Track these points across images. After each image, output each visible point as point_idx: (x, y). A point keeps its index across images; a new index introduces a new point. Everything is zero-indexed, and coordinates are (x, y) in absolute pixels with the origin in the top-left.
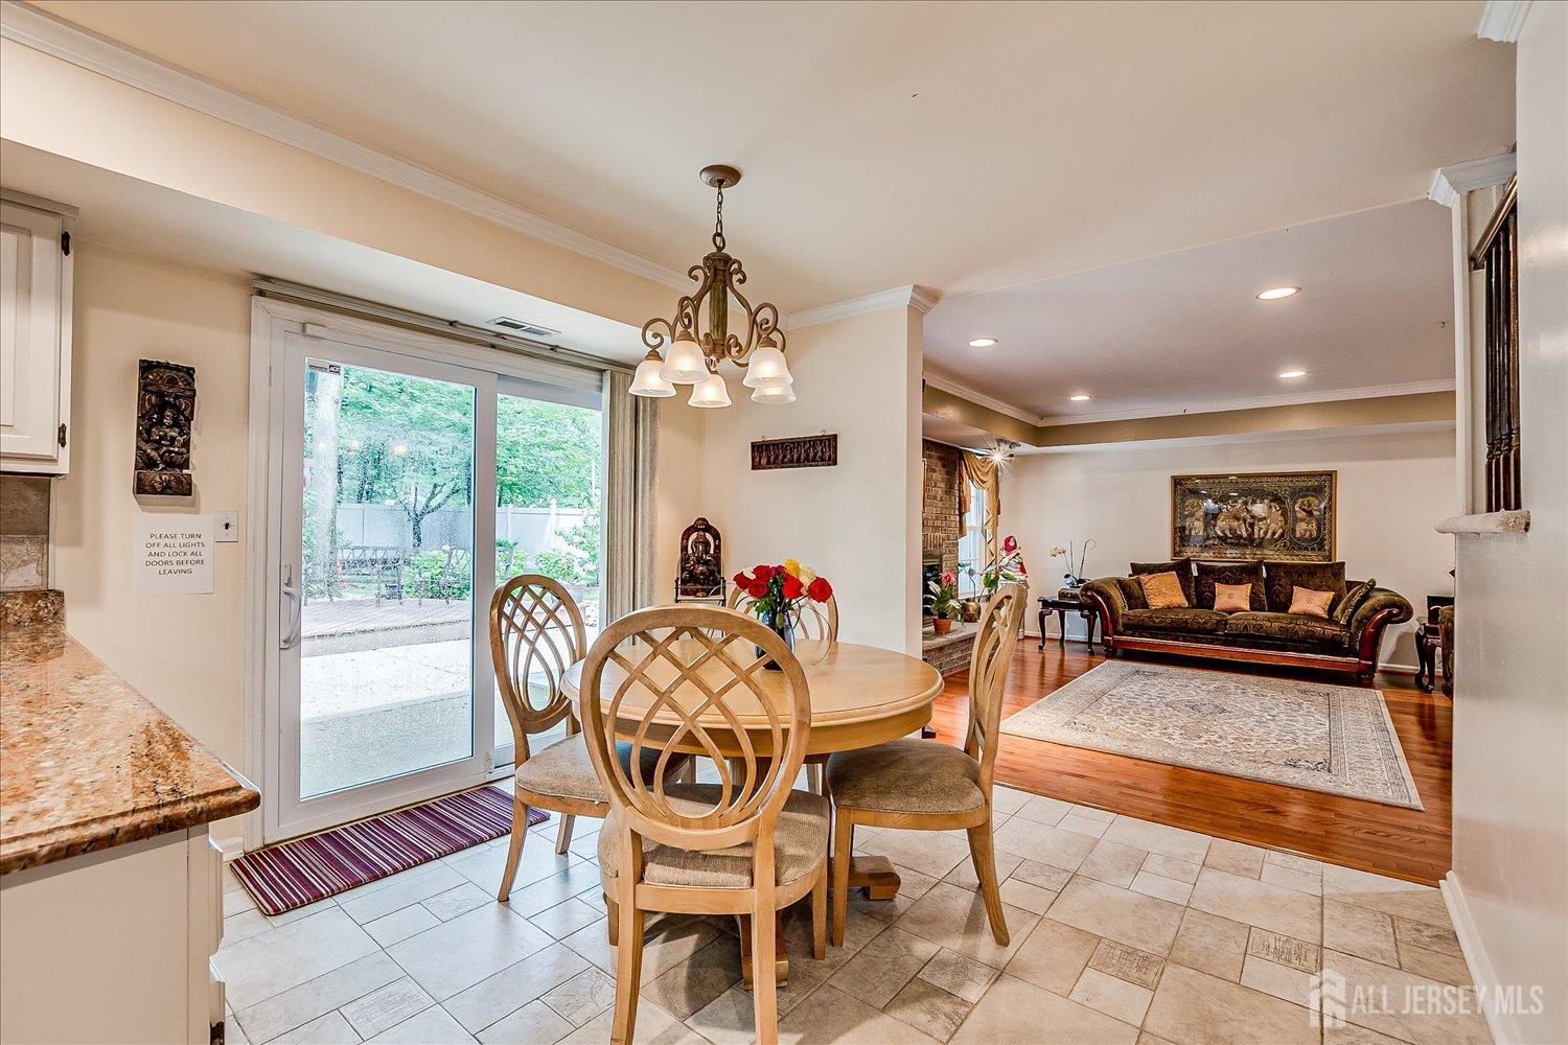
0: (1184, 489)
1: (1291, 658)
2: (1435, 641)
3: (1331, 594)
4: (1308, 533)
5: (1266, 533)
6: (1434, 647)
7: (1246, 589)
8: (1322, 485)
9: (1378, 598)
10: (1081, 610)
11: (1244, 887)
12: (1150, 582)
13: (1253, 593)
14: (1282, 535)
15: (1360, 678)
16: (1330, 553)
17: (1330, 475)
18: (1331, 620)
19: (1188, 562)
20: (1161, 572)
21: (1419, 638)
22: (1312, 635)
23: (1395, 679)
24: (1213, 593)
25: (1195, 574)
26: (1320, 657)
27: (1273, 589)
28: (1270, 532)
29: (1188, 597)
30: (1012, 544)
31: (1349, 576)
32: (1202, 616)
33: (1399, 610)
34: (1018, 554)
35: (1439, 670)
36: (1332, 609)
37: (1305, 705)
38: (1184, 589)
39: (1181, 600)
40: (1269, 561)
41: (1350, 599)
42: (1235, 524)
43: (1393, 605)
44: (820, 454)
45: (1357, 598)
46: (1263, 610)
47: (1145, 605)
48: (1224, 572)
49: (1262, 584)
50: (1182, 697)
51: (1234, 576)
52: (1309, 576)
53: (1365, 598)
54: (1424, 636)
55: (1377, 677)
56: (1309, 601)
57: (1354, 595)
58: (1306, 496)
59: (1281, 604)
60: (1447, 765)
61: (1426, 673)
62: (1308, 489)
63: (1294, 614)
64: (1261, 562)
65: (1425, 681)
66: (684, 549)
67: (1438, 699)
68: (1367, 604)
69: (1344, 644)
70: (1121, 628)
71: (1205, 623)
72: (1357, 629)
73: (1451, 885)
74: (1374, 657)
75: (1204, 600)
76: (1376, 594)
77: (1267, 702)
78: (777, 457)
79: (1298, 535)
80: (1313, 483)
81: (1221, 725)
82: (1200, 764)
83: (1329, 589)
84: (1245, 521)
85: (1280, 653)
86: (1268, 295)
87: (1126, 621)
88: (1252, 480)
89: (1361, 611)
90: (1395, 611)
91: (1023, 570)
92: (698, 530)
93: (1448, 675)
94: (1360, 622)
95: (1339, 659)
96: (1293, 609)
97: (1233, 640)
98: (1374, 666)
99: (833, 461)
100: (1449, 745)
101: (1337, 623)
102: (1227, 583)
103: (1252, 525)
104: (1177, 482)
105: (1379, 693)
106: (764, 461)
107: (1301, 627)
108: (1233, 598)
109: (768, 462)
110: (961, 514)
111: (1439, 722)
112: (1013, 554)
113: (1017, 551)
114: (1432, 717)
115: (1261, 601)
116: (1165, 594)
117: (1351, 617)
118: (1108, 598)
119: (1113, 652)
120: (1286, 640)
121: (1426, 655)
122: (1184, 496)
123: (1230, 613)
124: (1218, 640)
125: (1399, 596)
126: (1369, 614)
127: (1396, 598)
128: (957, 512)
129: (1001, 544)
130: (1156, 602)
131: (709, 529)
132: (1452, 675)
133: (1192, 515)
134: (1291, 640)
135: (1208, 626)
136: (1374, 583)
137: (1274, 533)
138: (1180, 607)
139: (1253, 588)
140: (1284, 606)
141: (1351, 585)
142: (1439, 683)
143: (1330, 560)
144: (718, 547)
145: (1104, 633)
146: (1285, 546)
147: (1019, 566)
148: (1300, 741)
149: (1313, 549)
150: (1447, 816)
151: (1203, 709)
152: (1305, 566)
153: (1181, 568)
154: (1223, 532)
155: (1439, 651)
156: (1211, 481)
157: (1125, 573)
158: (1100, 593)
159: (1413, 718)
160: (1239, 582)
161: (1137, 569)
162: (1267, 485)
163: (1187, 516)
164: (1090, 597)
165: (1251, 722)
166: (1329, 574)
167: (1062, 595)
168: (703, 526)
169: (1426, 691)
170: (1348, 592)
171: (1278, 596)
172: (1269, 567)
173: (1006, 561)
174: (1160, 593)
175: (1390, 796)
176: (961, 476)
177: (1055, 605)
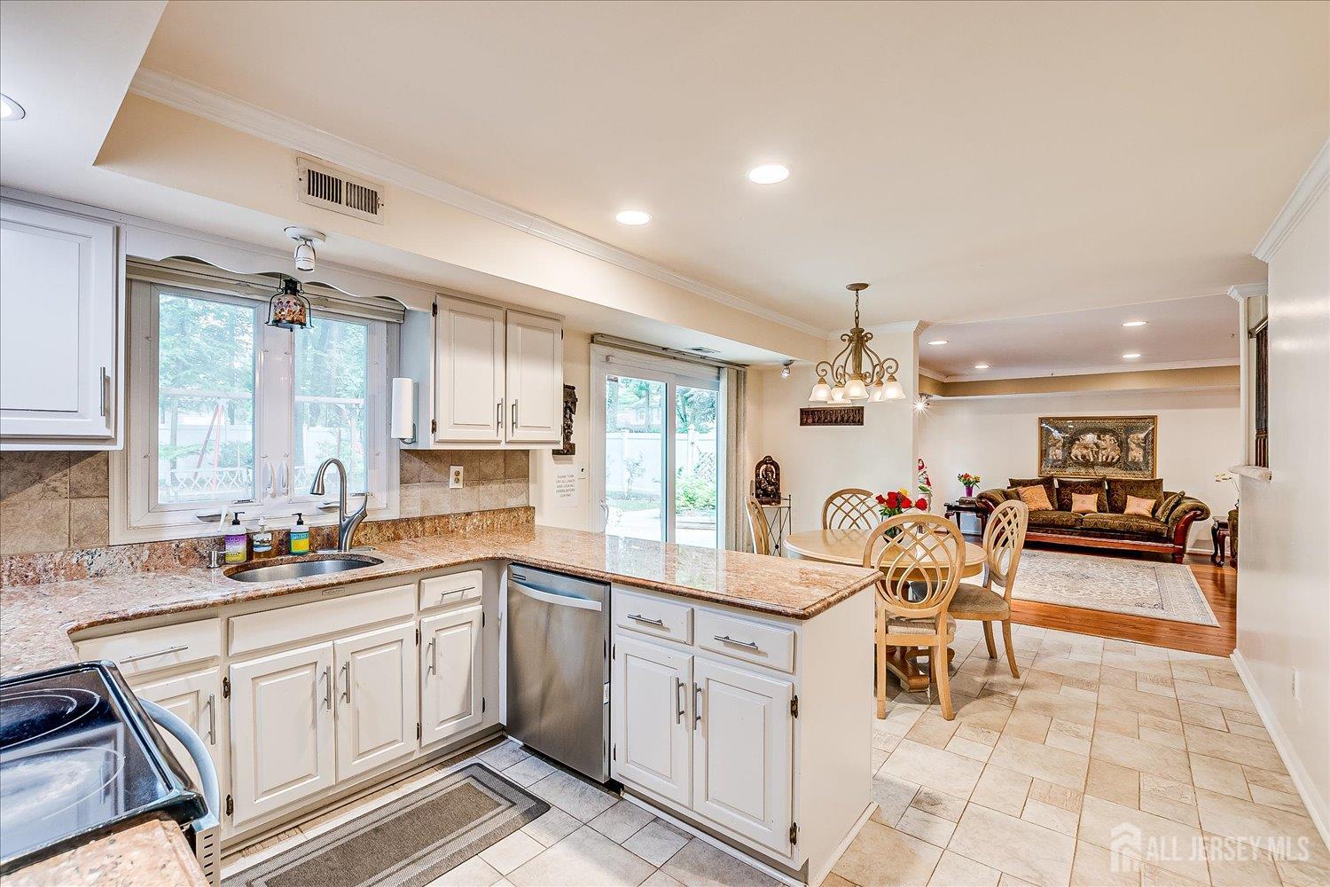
0: (1049, 426)
1: (1127, 544)
2: (1225, 533)
3: (1153, 502)
4: (1137, 458)
5: (1107, 459)
6: (1224, 536)
7: (1094, 497)
8: (1145, 425)
9: (1186, 504)
10: (977, 512)
11: (1127, 658)
12: (1024, 493)
13: (1099, 500)
14: (1119, 459)
15: (1177, 558)
16: (1153, 473)
17: (1153, 418)
18: (1154, 519)
19: (1051, 478)
20: (1032, 485)
21: (1214, 531)
22: (1142, 529)
23: (1197, 558)
24: (1071, 500)
25: (1057, 486)
26: (1148, 543)
27: (1113, 497)
28: (1110, 457)
29: (1053, 504)
30: (921, 464)
31: (1166, 488)
32: (1064, 516)
33: (1201, 512)
34: (925, 472)
35: (1228, 552)
36: (1154, 511)
37: (1140, 574)
38: (1049, 497)
39: (1047, 505)
40: (1110, 478)
41: (1168, 505)
42: (1085, 452)
43: (1198, 509)
44: (852, 418)
45: (1172, 504)
46: (1105, 512)
48: (1077, 486)
49: (1105, 494)
50: (1058, 569)
51: (1086, 488)
52: (1139, 488)
53: (1178, 504)
54: (1218, 529)
55: (1186, 557)
56: (1138, 506)
57: (1170, 502)
58: (1135, 433)
59: (1118, 508)
60: (1233, 605)
61: (1219, 554)
62: (1137, 428)
63: (1129, 514)
64: (1104, 478)
65: (1218, 560)
66: (757, 475)
67: (1227, 571)
68: (1180, 508)
69: (1163, 534)
71: (1066, 521)
72: (1173, 524)
73: (1236, 656)
74: (1184, 544)
75: (1064, 505)
76: (1185, 501)
77: (1115, 572)
78: (819, 419)
79: (1130, 460)
80: (1140, 423)
81: (1089, 586)
82: (1084, 605)
83: (1152, 497)
84: (1092, 450)
85: (1120, 541)
86: (1128, 324)
88: (1097, 422)
89: (1175, 512)
90: (1199, 512)
91: (929, 483)
92: (767, 464)
93: (1234, 554)
94: (1174, 520)
95: (1160, 545)
96: (1128, 511)
97: (1086, 532)
98: (1184, 549)
99: (860, 422)
100: (1234, 596)
101: (1159, 521)
102: (1080, 493)
103: (1097, 453)
104: (1042, 420)
105: (1188, 567)
106: (810, 421)
107: (1134, 524)
108: (1084, 502)
109: (813, 422)
111: (1228, 583)
112: (921, 472)
113: (924, 470)
114: (1223, 581)
115: (1104, 506)
116: (1037, 499)
117: (1168, 517)
120: (1124, 532)
121: (1218, 541)
123: (1084, 514)
124: (1076, 532)
125: (1201, 502)
126: (1181, 515)
127: (1199, 504)
130: (1030, 506)
131: (774, 463)
132: (1236, 553)
133: (1053, 445)
134: (1128, 532)
135: (1069, 523)
136: (1184, 494)
137: (1113, 459)
138: (1047, 510)
139: (1099, 497)
140: (1120, 509)
141: (1167, 495)
142: (1227, 561)
143: (1153, 478)
144: (778, 475)
146: (1121, 468)
147: (926, 481)
148: (1142, 593)
149: (1141, 470)
150: (1233, 630)
151: (1075, 576)
152: (1135, 481)
153: (1047, 482)
154: (1076, 457)
155: (1228, 539)
157: (1006, 486)
158: (990, 500)
159: (1211, 582)
160: (1089, 493)
161: (1014, 483)
162: (1109, 425)
163: (1050, 446)
164: (984, 503)
165: (1108, 584)
166: (1152, 487)
167: (962, 502)
168: (768, 461)
169: (1220, 565)
170: (1165, 499)
171: (1116, 502)
172: (1110, 482)
174: (1031, 500)
175: (1200, 620)
177: (956, 508)
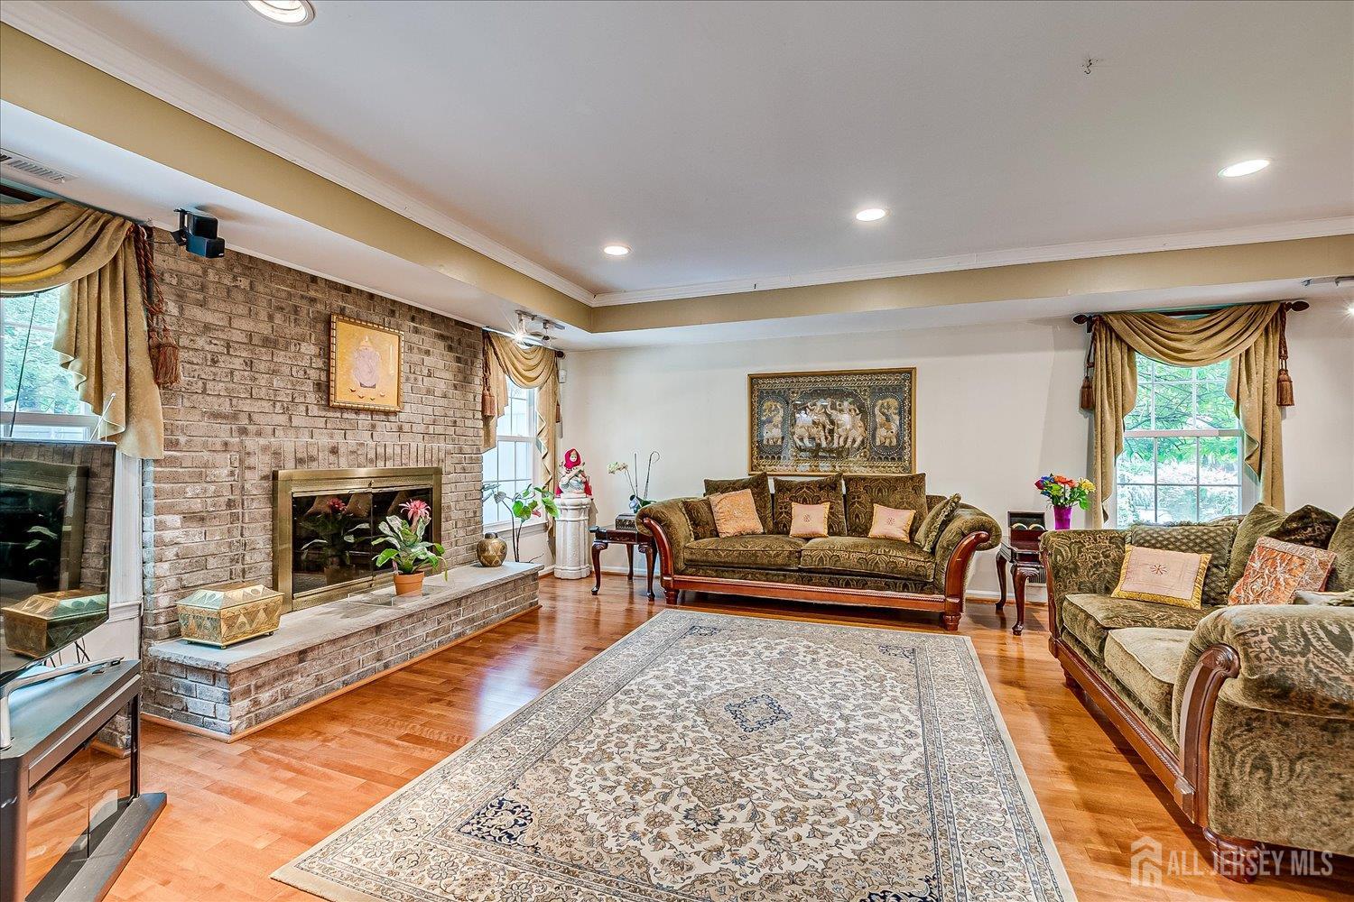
0: (762, 389)
1: (872, 597)
3: (912, 513)
4: (888, 441)
7: (823, 509)
8: (899, 384)
9: (964, 519)
10: (640, 543)
12: (721, 502)
13: (832, 513)
14: (862, 443)
16: (910, 463)
17: (910, 372)
18: (912, 545)
19: (764, 476)
20: (735, 489)
22: (896, 567)
24: (789, 514)
25: (772, 490)
26: (905, 595)
27: (853, 507)
28: (850, 440)
29: (763, 520)
30: (573, 459)
31: (931, 489)
32: (778, 545)
34: (581, 471)
36: (912, 532)
38: (759, 510)
39: (754, 524)
40: (849, 474)
41: (934, 519)
42: (814, 431)
43: (982, 527)
45: (942, 518)
46: (839, 534)
47: (715, 533)
48: (800, 489)
49: (841, 503)
51: (812, 493)
52: (891, 491)
53: (949, 517)
54: (1013, 563)
55: (964, 619)
56: (890, 522)
57: (938, 514)
58: (885, 398)
59: (860, 528)
62: (887, 389)
63: (875, 538)
64: (840, 475)
68: (954, 526)
69: (929, 576)
70: (681, 566)
71: (777, 555)
72: (943, 557)
75: (779, 526)
76: (960, 511)
79: (878, 443)
80: (892, 381)
83: (910, 506)
84: (824, 427)
87: (687, 556)
88: (831, 379)
89: (946, 533)
90: (984, 534)
91: (588, 491)
94: (946, 549)
95: (924, 597)
96: (874, 532)
97: (808, 575)
101: (921, 551)
102: (805, 502)
103: (831, 432)
104: (753, 380)
105: (967, 638)
107: (882, 559)
108: (810, 518)
110: (486, 419)
112: (575, 471)
113: (580, 467)
115: (839, 524)
116: (739, 515)
117: (935, 543)
118: (667, 526)
119: (675, 597)
120: (866, 574)
122: (761, 398)
123: (807, 539)
124: (790, 577)
125: (985, 515)
126: (956, 539)
127: (984, 518)
128: (479, 415)
129: (561, 459)
130: (727, 528)
133: (770, 421)
134: (871, 573)
135: (780, 560)
136: (959, 498)
137: (854, 441)
138: (753, 533)
139: (831, 508)
140: (862, 530)
141: (932, 501)
143: (910, 472)
145: (665, 572)
146: (865, 456)
147: (583, 486)
149: (893, 459)
152: (885, 479)
153: (758, 484)
154: (802, 440)
156: (789, 380)
157: (697, 493)
158: (659, 521)
160: (817, 501)
161: (712, 487)
162: (847, 384)
163: (764, 423)
164: (648, 526)
166: (908, 488)
167: (620, 522)
170: (930, 509)
171: (857, 516)
172: (849, 480)
173: (565, 480)
174: (732, 517)
176: (486, 367)
